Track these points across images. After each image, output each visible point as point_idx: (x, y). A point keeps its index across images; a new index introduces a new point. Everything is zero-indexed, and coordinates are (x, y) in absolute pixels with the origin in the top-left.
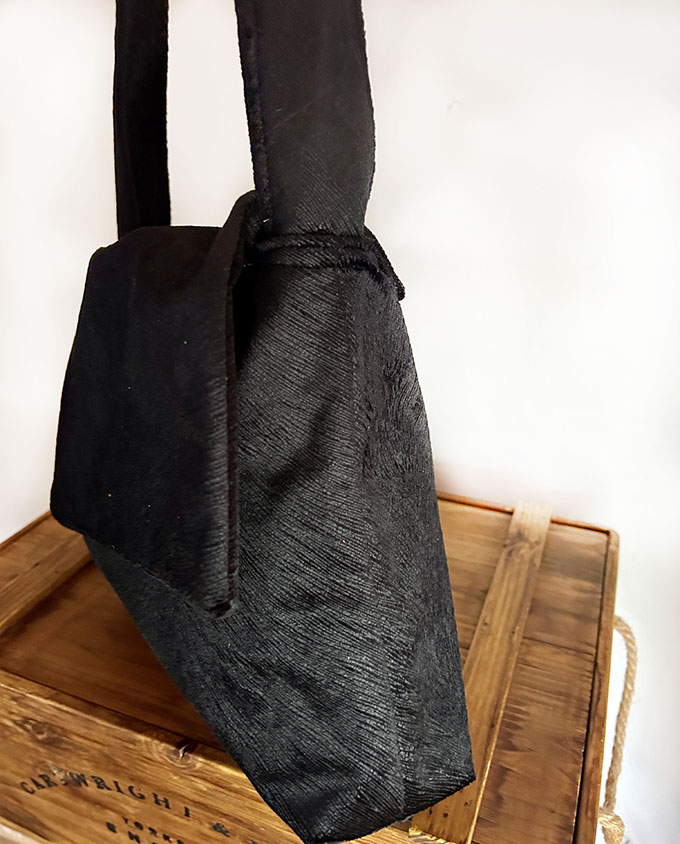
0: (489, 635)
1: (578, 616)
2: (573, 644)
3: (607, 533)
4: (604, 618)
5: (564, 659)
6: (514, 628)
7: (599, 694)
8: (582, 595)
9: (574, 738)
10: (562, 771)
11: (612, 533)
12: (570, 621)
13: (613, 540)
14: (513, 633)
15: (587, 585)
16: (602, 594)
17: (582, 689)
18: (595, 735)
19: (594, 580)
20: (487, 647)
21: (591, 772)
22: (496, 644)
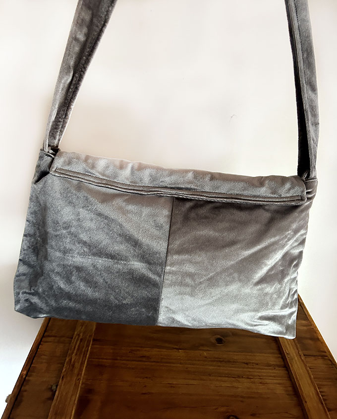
0: (292, 359)
1: (311, 339)
2: (318, 354)
4: (320, 338)
5: (320, 362)
6: (299, 353)
8: (305, 328)
12: (310, 342)
14: (300, 356)
15: (304, 322)
16: (312, 325)
20: (296, 366)
22: (298, 363)
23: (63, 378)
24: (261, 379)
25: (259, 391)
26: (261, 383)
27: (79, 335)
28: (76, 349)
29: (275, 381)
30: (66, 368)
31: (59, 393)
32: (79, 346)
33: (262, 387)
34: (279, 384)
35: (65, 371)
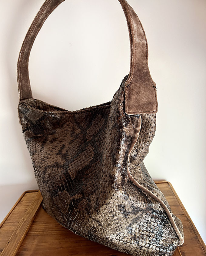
1: (174, 206)
2: (178, 213)
3: (167, 183)
4: (181, 205)
7: (192, 224)
8: (172, 200)
9: (194, 238)
10: (196, 247)
11: (169, 183)
13: (170, 184)
15: (171, 197)
16: (176, 198)
17: (187, 224)
18: (198, 235)
19: (172, 196)
21: (203, 245)
23: (8, 243)
27: (24, 220)
28: (20, 227)
30: (12, 237)
31: (5, 250)
32: (22, 225)
35: (11, 239)
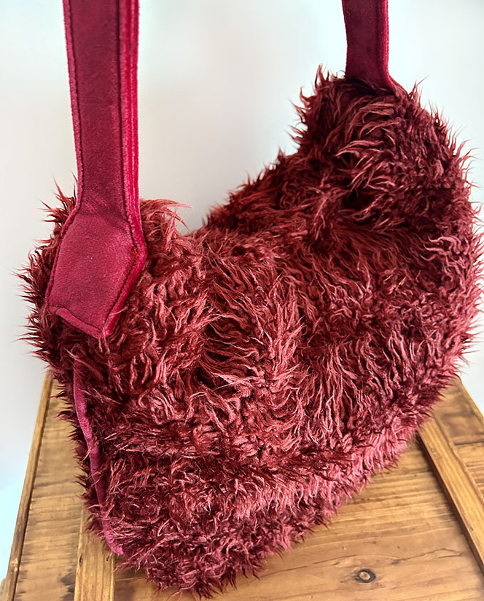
24: (397, 498)
25: (397, 520)
26: (398, 505)
29: (419, 498)
33: (400, 511)
34: (425, 501)
